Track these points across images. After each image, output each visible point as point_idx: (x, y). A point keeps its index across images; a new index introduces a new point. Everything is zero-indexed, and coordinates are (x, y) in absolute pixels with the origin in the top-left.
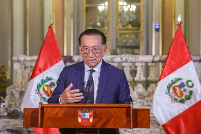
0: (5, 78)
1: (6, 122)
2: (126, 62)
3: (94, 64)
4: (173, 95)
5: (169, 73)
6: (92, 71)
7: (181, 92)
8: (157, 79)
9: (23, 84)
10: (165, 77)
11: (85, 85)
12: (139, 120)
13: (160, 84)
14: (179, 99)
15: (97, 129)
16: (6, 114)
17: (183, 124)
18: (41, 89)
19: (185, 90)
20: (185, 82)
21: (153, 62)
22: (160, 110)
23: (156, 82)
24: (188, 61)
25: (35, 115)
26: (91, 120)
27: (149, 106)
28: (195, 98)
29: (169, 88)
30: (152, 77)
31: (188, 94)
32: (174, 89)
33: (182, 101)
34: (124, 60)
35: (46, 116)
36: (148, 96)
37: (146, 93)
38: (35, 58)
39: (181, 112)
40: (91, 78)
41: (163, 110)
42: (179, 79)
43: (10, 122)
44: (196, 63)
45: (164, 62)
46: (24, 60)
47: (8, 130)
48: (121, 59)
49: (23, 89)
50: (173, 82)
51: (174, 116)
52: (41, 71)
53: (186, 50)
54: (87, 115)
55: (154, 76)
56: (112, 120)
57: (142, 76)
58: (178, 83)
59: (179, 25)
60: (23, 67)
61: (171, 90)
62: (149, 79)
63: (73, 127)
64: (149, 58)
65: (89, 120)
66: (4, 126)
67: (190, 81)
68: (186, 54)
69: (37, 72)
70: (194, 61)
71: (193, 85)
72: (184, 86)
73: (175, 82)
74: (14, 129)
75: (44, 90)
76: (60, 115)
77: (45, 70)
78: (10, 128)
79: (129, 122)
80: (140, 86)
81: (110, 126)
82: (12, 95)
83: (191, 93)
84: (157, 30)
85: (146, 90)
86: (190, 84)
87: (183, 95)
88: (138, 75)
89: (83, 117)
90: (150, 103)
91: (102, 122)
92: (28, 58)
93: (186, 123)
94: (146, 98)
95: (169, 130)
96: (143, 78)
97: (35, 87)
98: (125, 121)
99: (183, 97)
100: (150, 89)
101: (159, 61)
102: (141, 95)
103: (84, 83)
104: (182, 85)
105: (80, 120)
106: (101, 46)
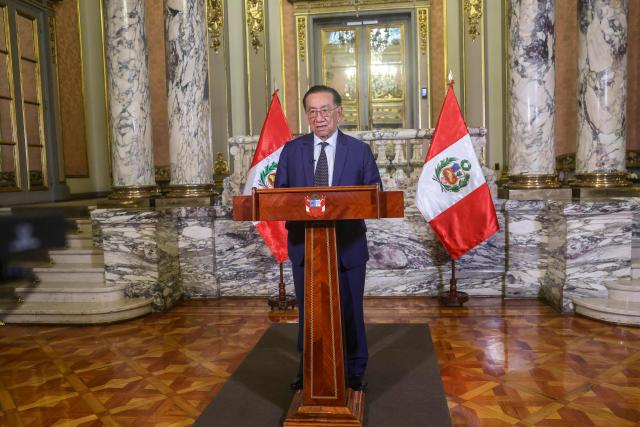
0: (224, 169)
1: (225, 224)
2: (380, 139)
3: (325, 133)
4: (444, 181)
5: (439, 152)
6: (324, 145)
7: (454, 177)
8: (423, 161)
9: (244, 174)
10: (433, 157)
11: (316, 163)
12: (389, 206)
13: (426, 167)
14: (452, 186)
15: (332, 221)
16: (223, 214)
17: (456, 219)
18: (266, 180)
19: (459, 174)
20: (459, 162)
21: (417, 138)
22: (426, 201)
23: (421, 166)
24: (463, 135)
25: (247, 204)
26: (324, 209)
27: (412, 197)
28: (473, 184)
29: (438, 171)
30: (416, 158)
31: (463, 179)
32: (445, 174)
33: (456, 189)
34: (377, 136)
35: (261, 206)
36: (411, 184)
37: (408, 181)
38: (257, 138)
39: (454, 203)
40: (323, 155)
41: (430, 201)
42: (451, 160)
43: (229, 224)
44: (474, 138)
45: (431, 137)
46: (244, 142)
47: (228, 234)
48: (374, 135)
49: (243, 181)
50: (444, 164)
51: (444, 210)
52: (265, 156)
53: (460, 119)
54: (318, 203)
55: (418, 157)
56: (353, 207)
57: (402, 157)
58: (451, 165)
59: (451, 85)
60: (243, 150)
61: (441, 175)
62: (412, 161)
63: (298, 219)
64: (411, 133)
65: (320, 209)
66: (223, 230)
67: (466, 161)
68: (460, 125)
69: (260, 156)
70: (471, 135)
71: (470, 167)
72: (458, 168)
73: (446, 164)
74: (236, 232)
75: (270, 179)
76: (281, 204)
77: (269, 154)
78: (230, 231)
79: (375, 209)
80: (400, 171)
81: (349, 216)
82: (231, 189)
83: (467, 177)
84: (425, 97)
85: (409, 177)
86: (466, 165)
87: (456, 180)
88: (397, 157)
89: (312, 205)
90: (413, 195)
91: (338, 211)
92: (248, 139)
93: (460, 218)
94: (409, 188)
95: (439, 227)
96: (404, 161)
97: (258, 177)
98: (369, 209)
99: (457, 183)
100: (413, 176)
101: (426, 137)
102: (401, 184)
103: (313, 161)
104: (455, 168)
105: (308, 209)
106: (333, 106)
